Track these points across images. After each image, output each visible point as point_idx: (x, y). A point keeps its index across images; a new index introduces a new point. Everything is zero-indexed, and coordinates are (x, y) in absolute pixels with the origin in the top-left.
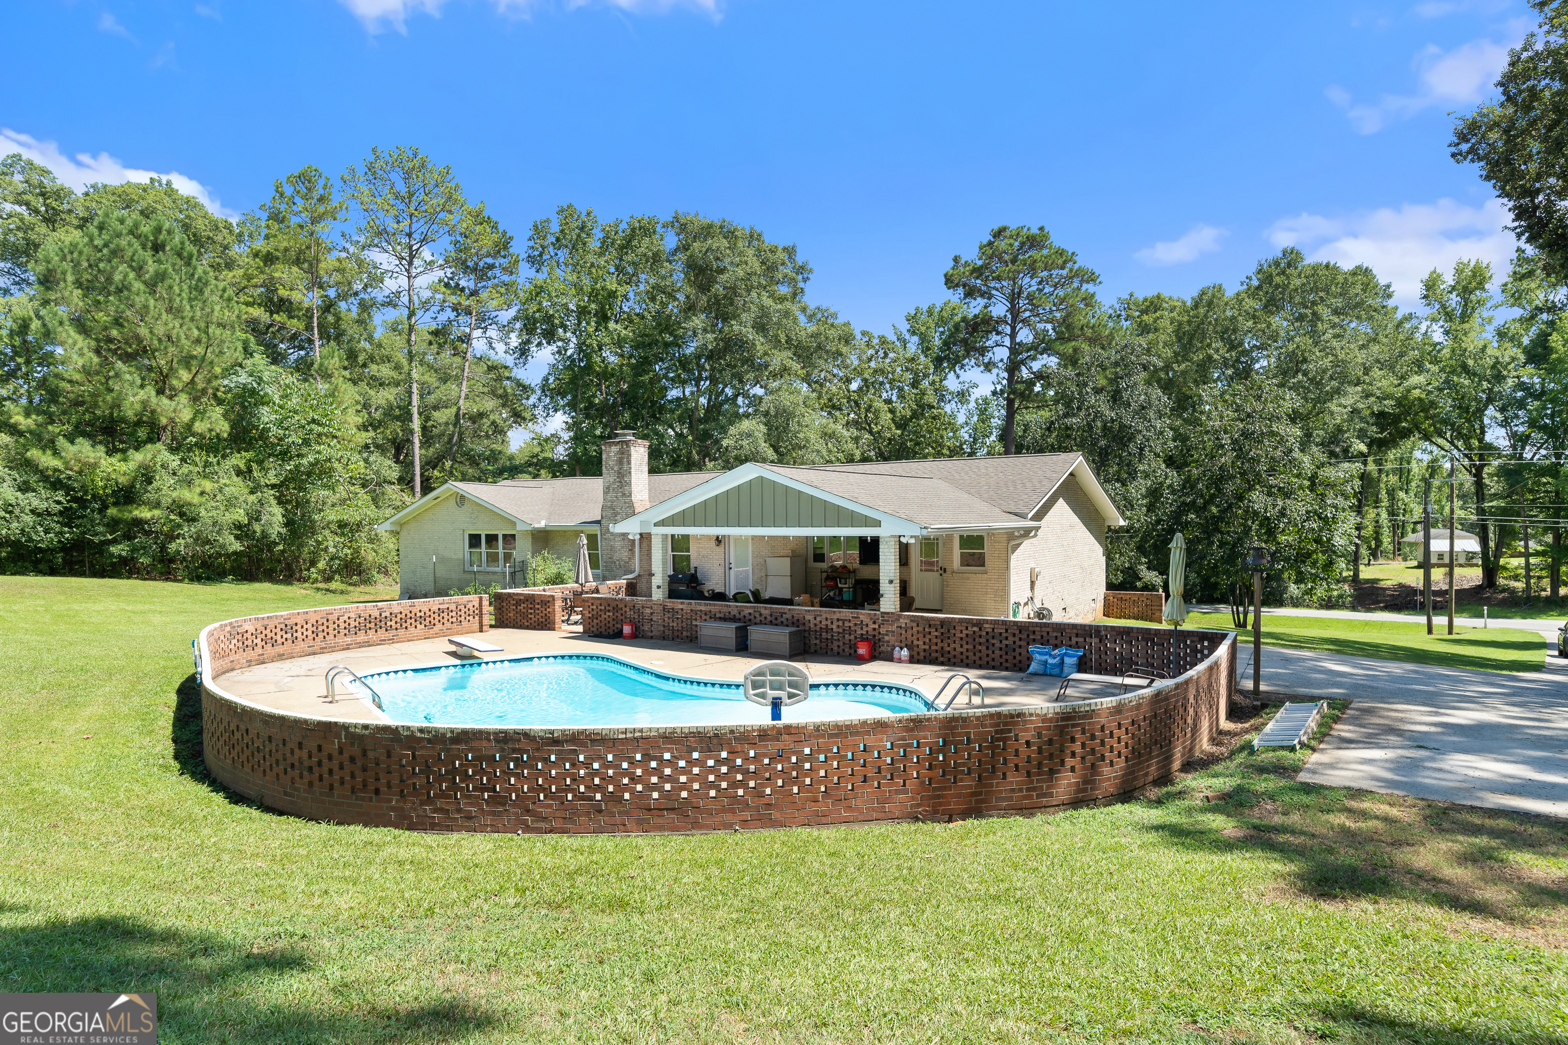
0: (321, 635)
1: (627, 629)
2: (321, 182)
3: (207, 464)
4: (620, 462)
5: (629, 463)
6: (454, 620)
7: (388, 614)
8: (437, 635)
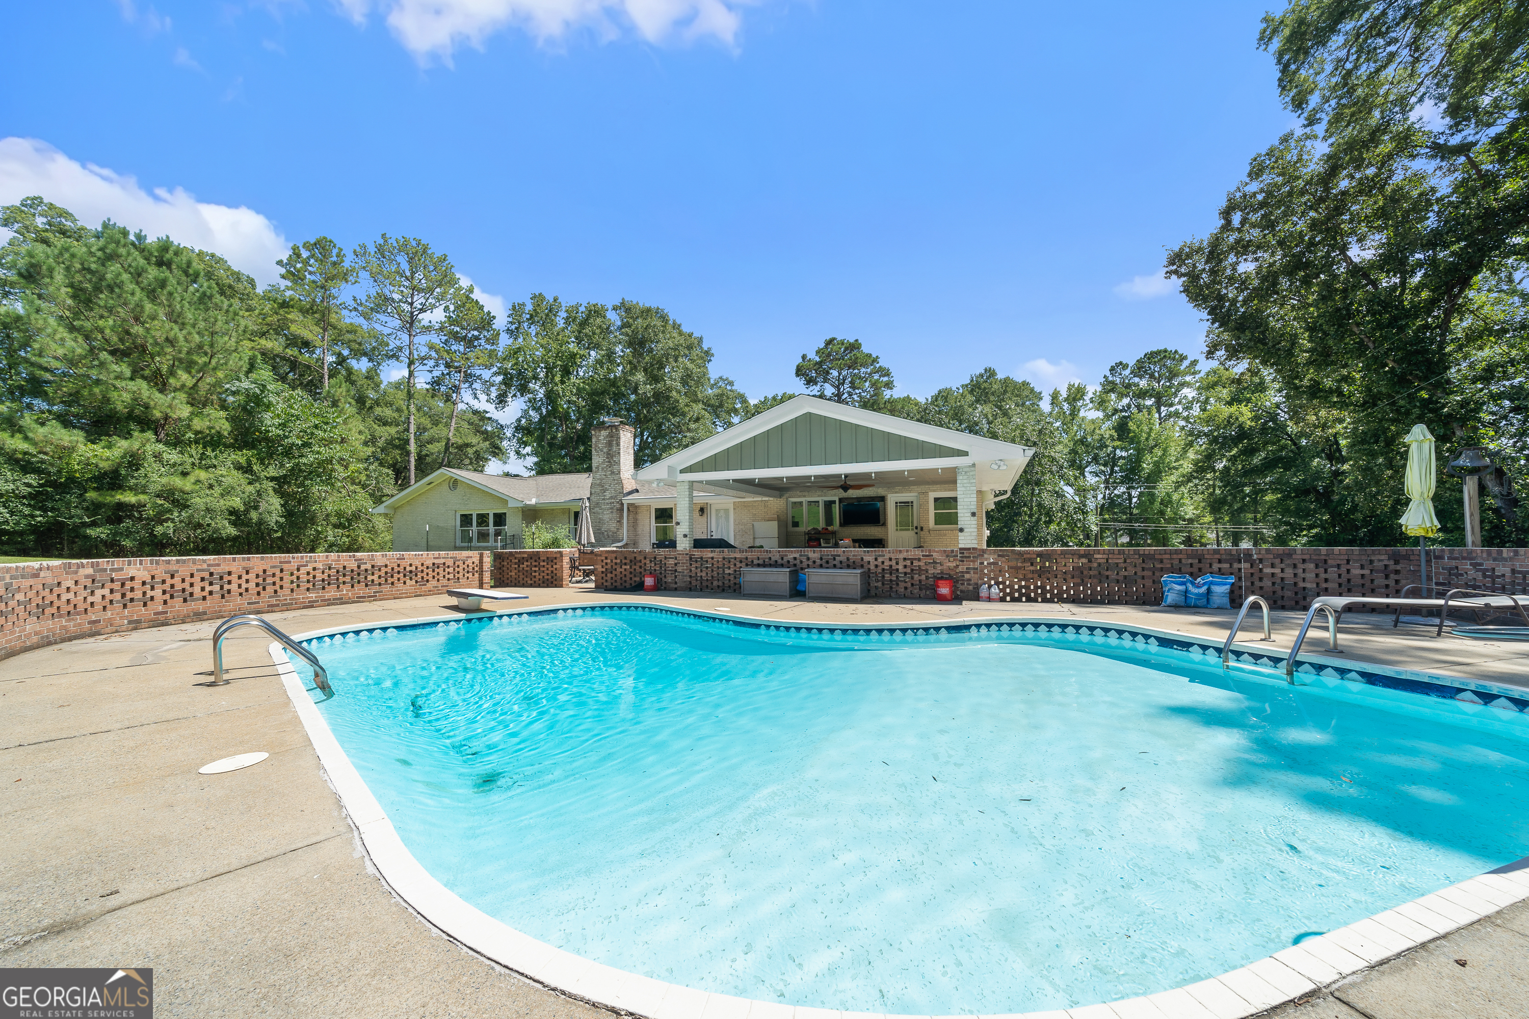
0: (270, 589)
1: (649, 581)
2: (335, 252)
3: (203, 457)
4: (610, 444)
5: (618, 444)
6: (451, 576)
7: (369, 566)
8: (430, 593)
